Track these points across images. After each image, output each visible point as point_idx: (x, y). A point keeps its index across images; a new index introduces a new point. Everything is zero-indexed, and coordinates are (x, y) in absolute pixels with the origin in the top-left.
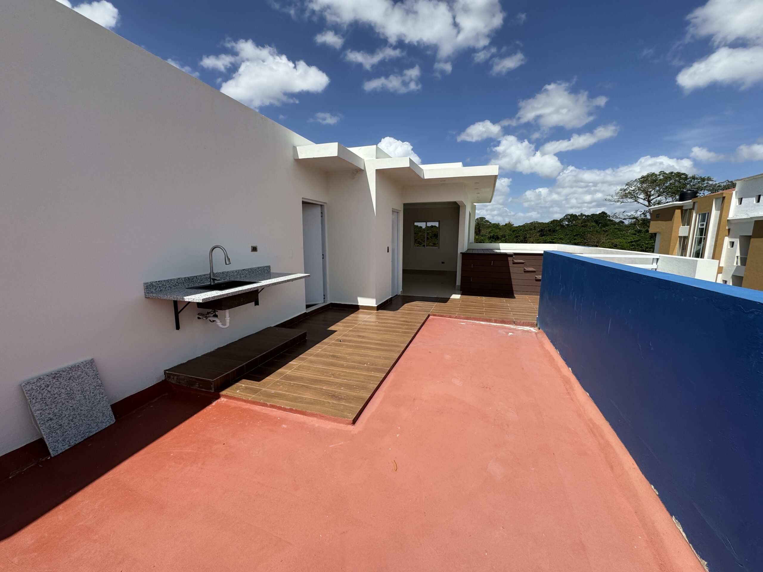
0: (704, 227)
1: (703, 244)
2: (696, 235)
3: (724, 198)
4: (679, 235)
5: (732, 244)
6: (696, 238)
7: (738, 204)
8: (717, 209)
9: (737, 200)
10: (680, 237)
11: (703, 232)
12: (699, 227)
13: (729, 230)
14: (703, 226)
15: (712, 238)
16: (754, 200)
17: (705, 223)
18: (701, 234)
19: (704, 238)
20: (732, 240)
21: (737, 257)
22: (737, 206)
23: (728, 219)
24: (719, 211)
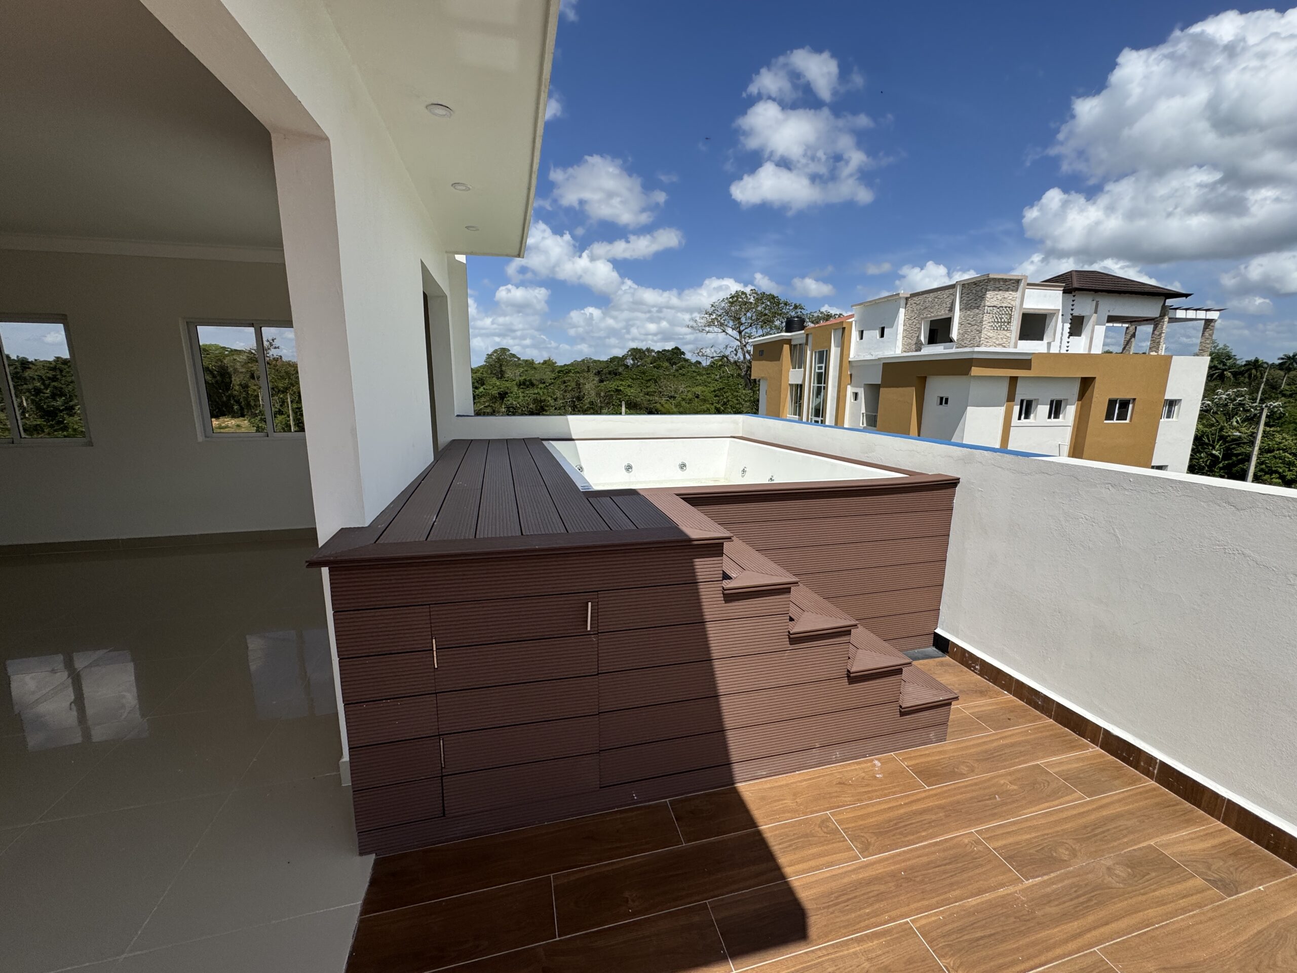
0: (823, 371)
1: (824, 396)
2: (814, 383)
3: (844, 329)
4: (790, 383)
5: (856, 395)
6: (813, 387)
7: (858, 340)
8: (836, 346)
9: (858, 333)
10: (791, 385)
11: (822, 378)
12: (817, 371)
13: (851, 375)
14: (822, 369)
15: (833, 386)
16: (877, 333)
17: (823, 365)
18: (819, 382)
19: (824, 387)
20: (856, 390)
21: (863, 414)
22: (857, 342)
23: (850, 360)
24: (839, 349)
